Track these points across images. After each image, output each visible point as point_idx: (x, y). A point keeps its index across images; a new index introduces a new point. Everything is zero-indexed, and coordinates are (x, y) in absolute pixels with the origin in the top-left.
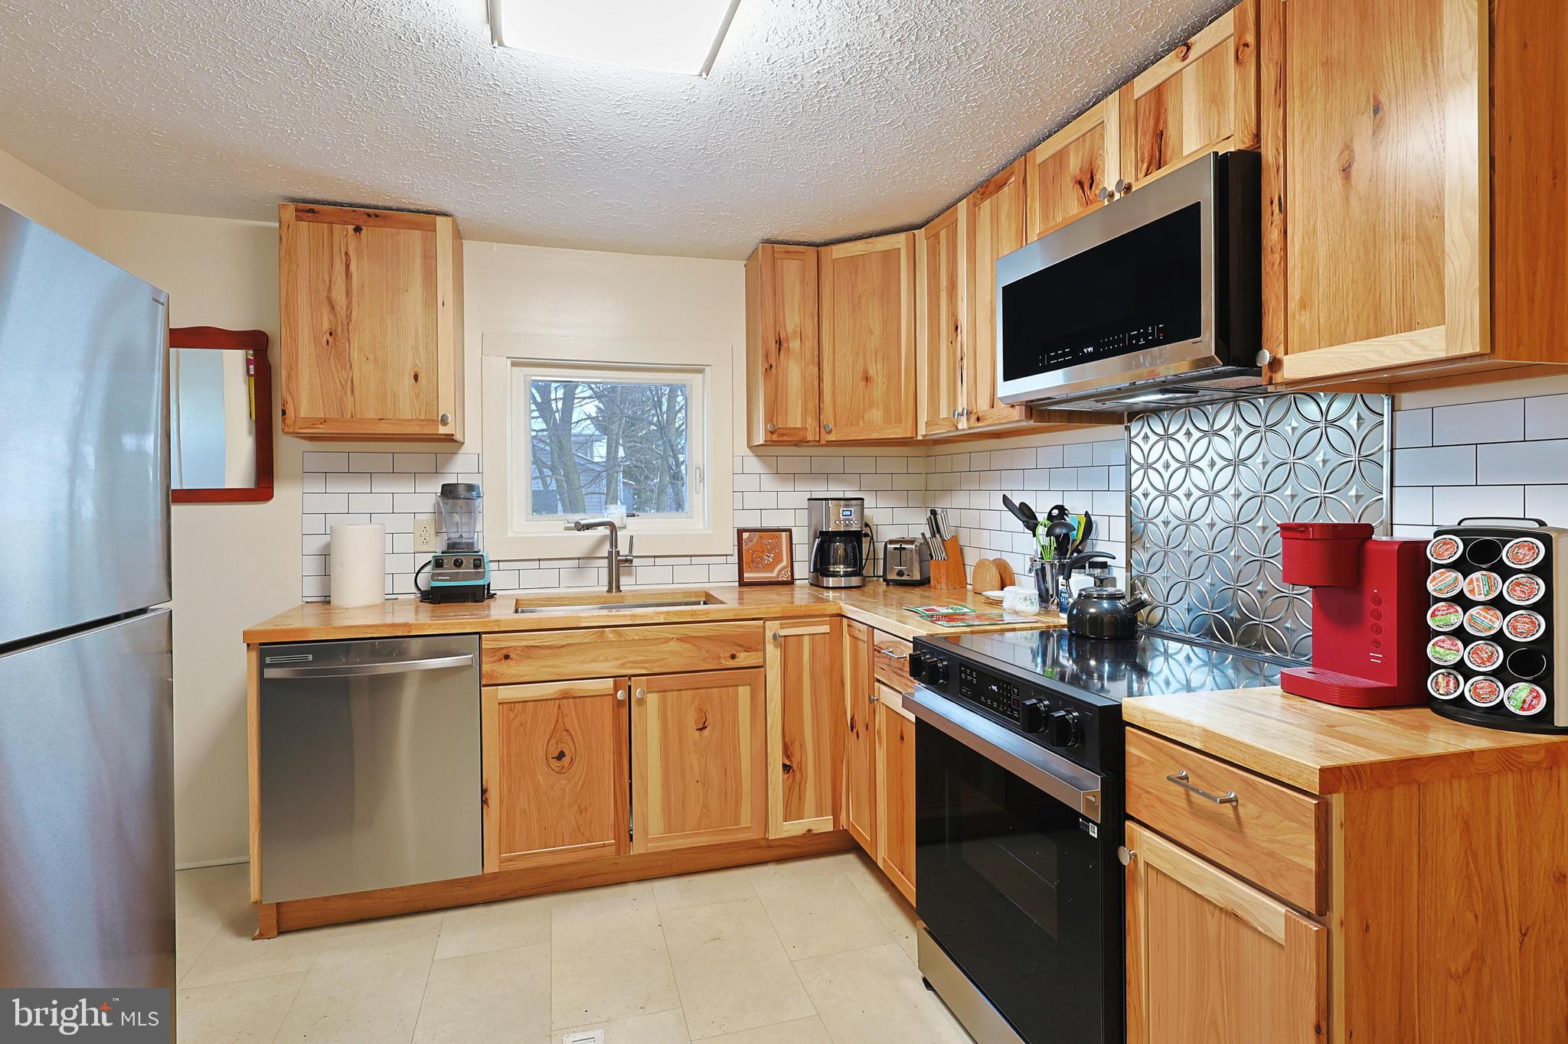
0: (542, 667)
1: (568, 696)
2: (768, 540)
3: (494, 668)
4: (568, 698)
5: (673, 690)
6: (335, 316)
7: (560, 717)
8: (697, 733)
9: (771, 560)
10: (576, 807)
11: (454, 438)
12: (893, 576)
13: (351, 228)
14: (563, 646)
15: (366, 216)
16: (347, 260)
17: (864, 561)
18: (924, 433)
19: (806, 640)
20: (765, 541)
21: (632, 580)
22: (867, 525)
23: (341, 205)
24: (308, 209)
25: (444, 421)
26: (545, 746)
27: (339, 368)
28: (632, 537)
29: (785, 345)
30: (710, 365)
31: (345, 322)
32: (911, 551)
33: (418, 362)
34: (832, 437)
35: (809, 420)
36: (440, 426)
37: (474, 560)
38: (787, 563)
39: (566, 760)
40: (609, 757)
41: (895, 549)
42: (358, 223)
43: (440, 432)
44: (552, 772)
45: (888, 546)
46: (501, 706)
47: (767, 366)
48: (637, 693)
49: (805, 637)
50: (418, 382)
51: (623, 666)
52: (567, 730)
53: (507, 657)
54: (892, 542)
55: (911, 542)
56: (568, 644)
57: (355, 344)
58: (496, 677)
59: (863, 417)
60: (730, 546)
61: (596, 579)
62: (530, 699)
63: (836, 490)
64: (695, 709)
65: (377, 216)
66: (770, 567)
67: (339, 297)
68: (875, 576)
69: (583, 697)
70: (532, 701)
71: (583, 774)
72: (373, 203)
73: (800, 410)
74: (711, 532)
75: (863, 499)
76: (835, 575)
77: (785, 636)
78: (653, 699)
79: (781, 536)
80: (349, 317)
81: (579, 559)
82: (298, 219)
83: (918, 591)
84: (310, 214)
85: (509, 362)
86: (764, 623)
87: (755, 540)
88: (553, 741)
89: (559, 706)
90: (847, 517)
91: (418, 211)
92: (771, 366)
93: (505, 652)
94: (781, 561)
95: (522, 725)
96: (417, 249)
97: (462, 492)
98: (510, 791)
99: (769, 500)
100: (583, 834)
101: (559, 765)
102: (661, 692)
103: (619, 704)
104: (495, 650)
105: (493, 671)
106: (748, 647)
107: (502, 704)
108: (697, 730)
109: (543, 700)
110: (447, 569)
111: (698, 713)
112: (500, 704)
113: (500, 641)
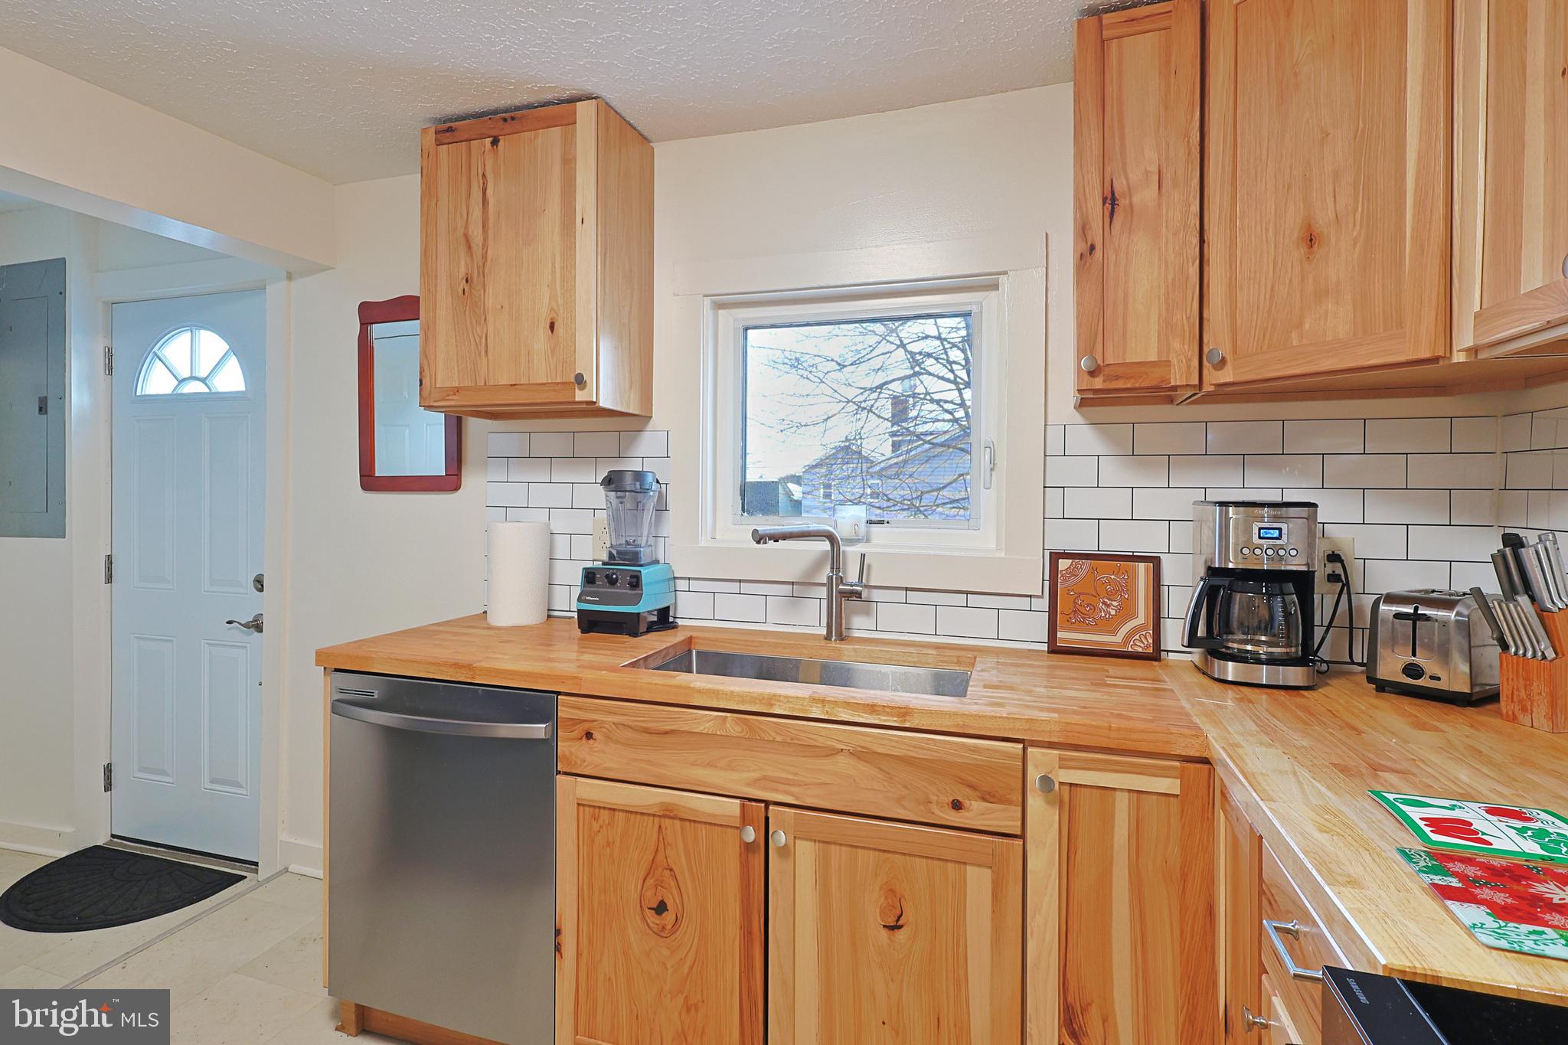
0: (635, 760)
1: (672, 813)
2: (1109, 574)
3: (573, 750)
4: (673, 818)
5: (840, 844)
6: (472, 257)
7: (661, 846)
8: (884, 932)
9: (1113, 612)
10: (680, 1000)
11: (599, 405)
12: (1391, 667)
13: (488, 140)
14: (666, 733)
15: (501, 122)
16: (484, 184)
17: (1318, 633)
19: (1122, 803)
20: (1103, 577)
21: (869, 623)
22: (1334, 557)
23: (479, 113)
24: (448, 130)
25: (580, 381)
26: (639, 888)
27: (474, 323)
28: (863, 557)
29: (1123, 202)
30: (1005, 273)
31: (481, 264)
32: (1445, 624)
33: (554, 305)
34: (1227, 376)
35: (1176, 344)
36: (577, 390)
37: (632, 577)
38: (1146, 618)
39: (669, 918)
40: (733, 932)
41: (1398, 616)
42: (495, 133)
43: (577, 400)
44: (649, 931)
45: (1382, 607)
46: (581, 808)
47: (1084, 247)
48: (780, 838)
49: (1118, 793)
50: (554, 332)
51: (753, 783)
52: (671, 870)
53: (589, 735)
54: (1391, 599)
55: (1448, 604)
56: (672, 732)
57: (490, 290)
58: (576, 763)
59: (1300, 325)
60: (1035, 581)
62: (621, 808)
63: (1263, 487)
64: (881, 889)
65: (513, 118)
66: (1110, 625)
67: (475, 233)
68: (1353, 663)
69: (695, 821)
70: (626, 811)
71: (695, 946)
72: (511, 104)
73: (1154, 327)
74: (1003, 555)
75: (1315, 506)
76: (1239, 658)
77: (1071, 785)
78: (805, 853)
79: (1135, 572)
80: (485, 257)
81: (792, 584)
82: (439, 143)
84: (448, 134)
85: (710, 303)
86: (1024, 749)
87: (1082, 573)
88: (650, 882)
89: (660, 827)
90: (1271, 542)
91: (558, 102)
92: (1092, 248)
93: (586, 726)
94: (1134, 615)
95: (608, 844)
96: (556, 153)
98: (590, 942)
99: (1116, 503)
101: (658, 922)
102: (819, 841)
103: (748, 847)
104: (575, 722)
105: (571, 753)
106: (989, 793)
107: (583, 805)
108: (884, 926)
109: (636, 813)
110: (599, 586)
111: (886, 898)
112: (579, 804)
113: (579, 709)
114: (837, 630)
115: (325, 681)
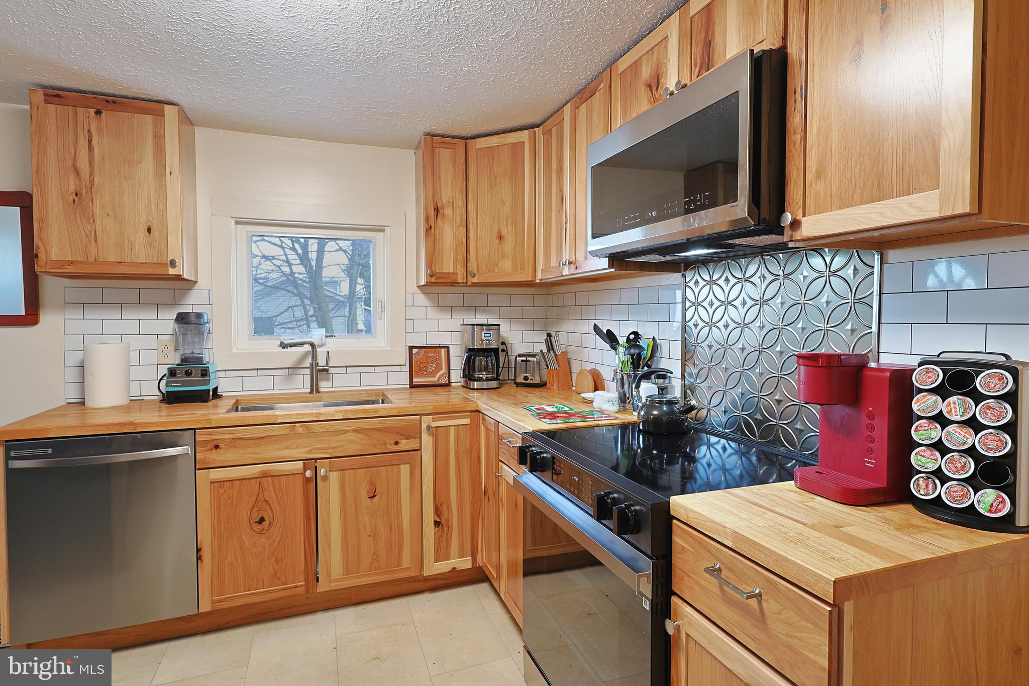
0: (245, 453)
1: (267, 475)
2: (431, 354)
3: (206, 456)
4: (267, 477)
5: (350, 469)
6: (80, 180)
7: (261, 492)
8: (369, 500)
9: (434, 369)
10: (274, 559)
11: (182, 277)
12: (520, 380)
13: (92, 111)
14: (262, 438)
15: (105, 102)
16: (89, 136)
17: (500, 369)
18: (540, 278)
19: (452, 429)
20: (429, 355)
21: (329, 384)
22: (503, 343)
23: (85, 92)
24: (55, 95)
25: (173, 264)
26: (249, 514)
27: (84, 222)
28: (328, 353)
29: (441, 212)
30: (389, 226)
31: (88, 185)
32: (533, 362)
33: (150, 218)
34: (475, 280)
35: (459, 267)
36: (169, 268)
37: (202, 370)
38: (446, 370)
39: (266, 524)
40: (300, 520)
41: (522, 361)
42: (99, 107)
43: (170, 273)
44: (255, 533)
45: (518, 359)
46: (213, 484)
47: (427, 227)
48: (322, 472)
49: (451, 427)
50: (151, 234)
51: (310, 452)
52: (267, 501)
53: (217, 447)
54: (520, 356)
55: (534, 356)
56: (266, 437)
57: (97, 203)
58: (209, 462)
59: (498, 265)
60: (403, 359)
61: (302, 383)
62: (237, 478)
63: (482, 319)
64: (367, 482)
65: (114, 102)
66: (433, 374)
67: (82, 166)
68: (509, 380)
69: (279, 476)
70: (238, 480)
71: (280, 533)
72: (111, 92)
73: (452, 259)
74: (389, 348)
75: (499, 325)
76: (479, 380)
77: (436, 427)
78: (334, 477)
79: (441, 351)
80: (92, 182)
81: (288, 368)
82: (47, 102)
83: (537, 391)
84: (57, 99)
85: (233, 221)
86: (421, 417)
87: (422, 354)
88: (255, 510)
89: (260, 483)
90: (488, 338)
91: (150, 100)
92: (431, 227)
93: (215, 443)
94: (441, 369)
95: (230, 498)
96: (149, 130)
97: (193, 319)
98: (220, 549)
99: (432, 326)
100: (279, 579)
101: (259, 527)
102: (340, 470)
103: (308, 480)
104: (207, 442)
105: (206, 458)
106: (408, 436)
107: (213, 482)
108: (369, 498)
109: (246, 479)
110: (179, 377)
111: (369, 486)
112: (211, 483)
113: (211, 434)
114: (315, 388)
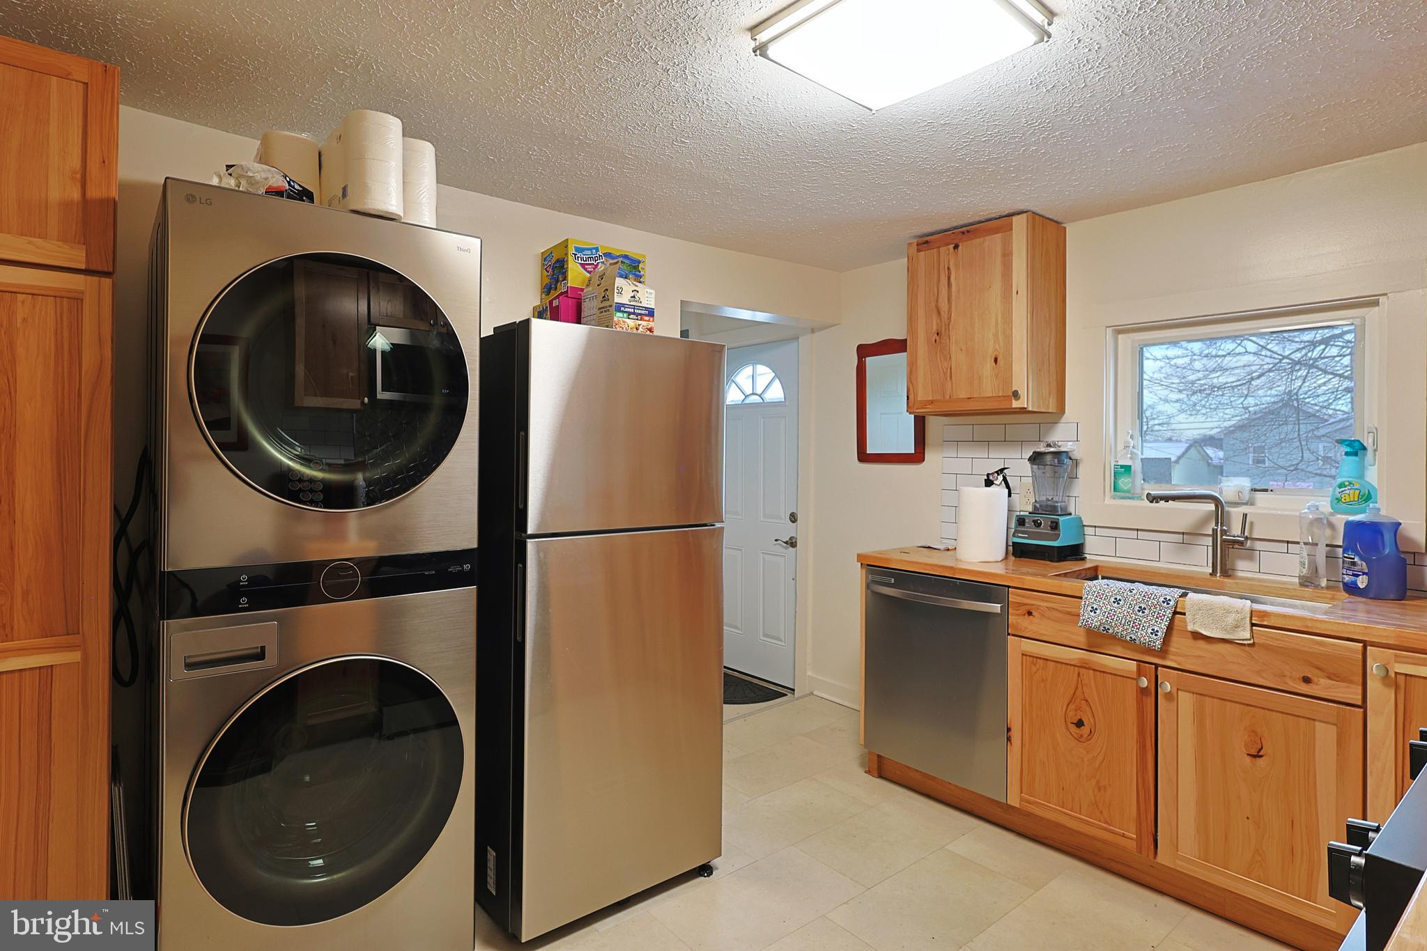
0: (1062, 631)
1: (1087, 666)
3: (1019, 621)
4: (1088, 669)
5: (1214, 697)
6: (941, 319)
7: (1080, 686)
8: (1248, 759)
10: (1094, 782)
11: (1027, 409)
13: (952, 246)
15: (961, 234)
16: (949, 274)
23: (945, 231)
24: (925, 243)
25: (1016, 395)
26: (1064, 710)
27: (942, 360)
28: (1245, 517)
31: (947, 323)
33: (997, 347)
36: (1014, 400)
37: (1052, 522)
39: (1085, 730)
40: (1130, 745)
42: (956, 242)
43: (1013, 406)
44: (1071, 737)
46: (1024, 657)
48: (1166, 687)
50: (997, 364)
52: (1087, 701)
53: (1030, 613)
57: (953, 339)
58: (1021, 629)
61: (1205, 559)
62: (1051, 659)
64: (1245, 729)
65: (968, 232)
67: (943, 304)
69: (1104, 672)
70: (1054, 661)
71: (1103, 750)
72: (962, 223)
77: (1406, 673)
78: (1185, 699)
80: (949, 318)
81: (1183, 533)
82: (919, 251)
84: (925, 245)
85: (1109, 331)
86: (1365, 648)
88: (1072, 707)
89: (1079, 674)
91: (1000, 217)
93: (1028, 608)
95: (1043, 681)
96: (999, 250)
98: (1031, 738)
100: (1101, 812)
101: (1077, 732)
102: (1197, 694)
103: (1143, 692)
104: (1020, 605)
105: (1017, 623)
106: (1335, 675)
107: (1026, 655)
108: (1248, 754)
109: (1062, 663)
110: (1028, 527)
111: (1249, 736)
112: (1023, 654)
113: (1023, 597)
114: (1220, 568)
115: (861, 571)
